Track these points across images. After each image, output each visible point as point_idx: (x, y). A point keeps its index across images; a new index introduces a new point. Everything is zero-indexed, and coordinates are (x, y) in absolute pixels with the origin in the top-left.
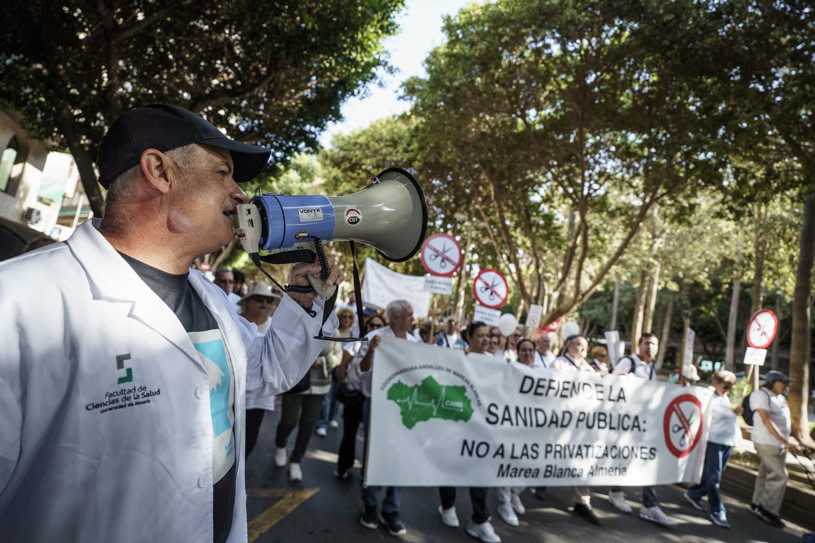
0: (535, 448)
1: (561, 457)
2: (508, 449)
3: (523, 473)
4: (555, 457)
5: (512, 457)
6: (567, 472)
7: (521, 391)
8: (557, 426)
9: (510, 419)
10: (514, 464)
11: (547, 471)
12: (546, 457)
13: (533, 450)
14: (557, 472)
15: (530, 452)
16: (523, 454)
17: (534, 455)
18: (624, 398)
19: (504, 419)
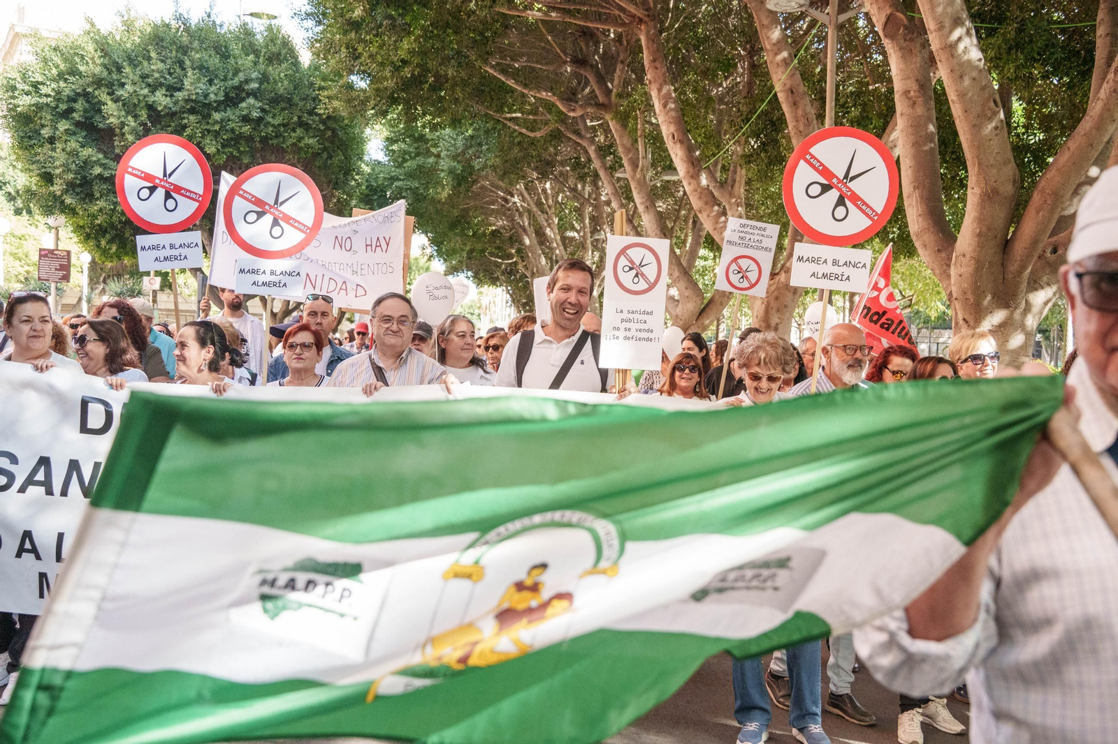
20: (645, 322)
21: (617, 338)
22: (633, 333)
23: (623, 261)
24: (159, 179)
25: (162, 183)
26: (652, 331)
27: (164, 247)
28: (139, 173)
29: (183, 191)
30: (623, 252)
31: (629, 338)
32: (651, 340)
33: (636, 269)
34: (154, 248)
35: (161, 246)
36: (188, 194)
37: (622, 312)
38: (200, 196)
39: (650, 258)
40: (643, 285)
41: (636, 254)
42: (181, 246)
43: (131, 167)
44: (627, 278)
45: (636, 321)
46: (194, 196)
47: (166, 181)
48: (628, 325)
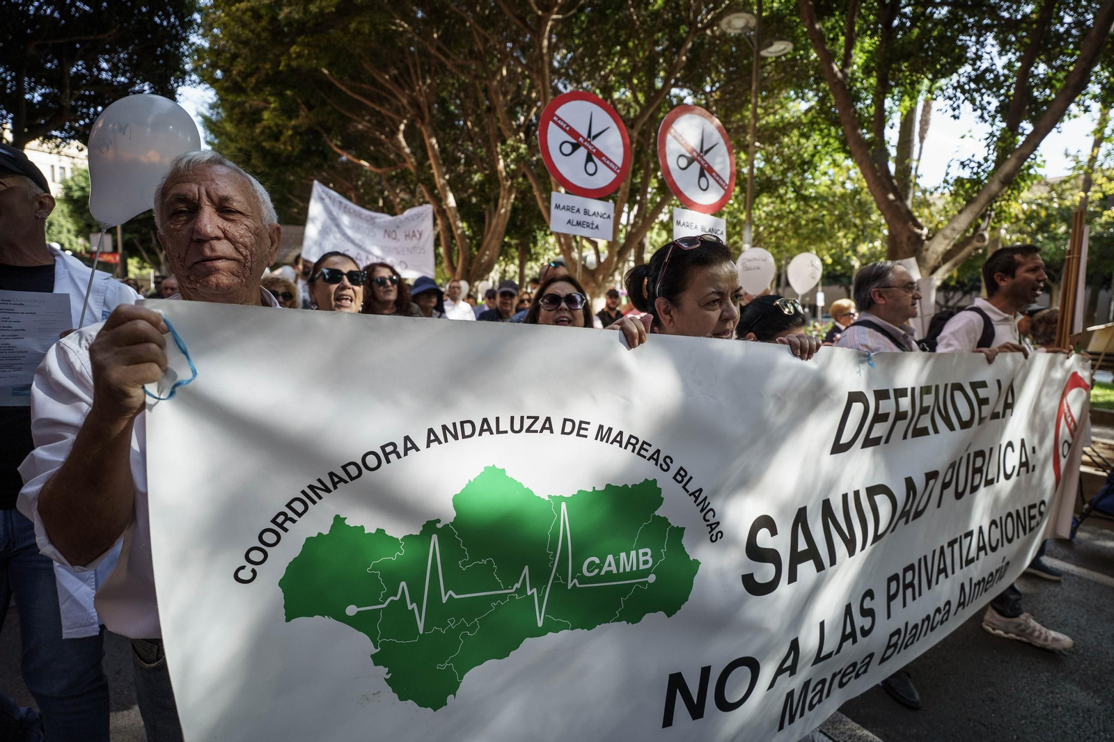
24: (583, 138)
25: (586, 143)
27: (578, 211)
28: (564, 126)
29: (603, 158)
34: (570, 209)
35: (576, 209)
36: (608, 162)
38: (618, 168)
42: (594, 214)
43: (557, 116)
46: (613, 167)
47: (589, 142)
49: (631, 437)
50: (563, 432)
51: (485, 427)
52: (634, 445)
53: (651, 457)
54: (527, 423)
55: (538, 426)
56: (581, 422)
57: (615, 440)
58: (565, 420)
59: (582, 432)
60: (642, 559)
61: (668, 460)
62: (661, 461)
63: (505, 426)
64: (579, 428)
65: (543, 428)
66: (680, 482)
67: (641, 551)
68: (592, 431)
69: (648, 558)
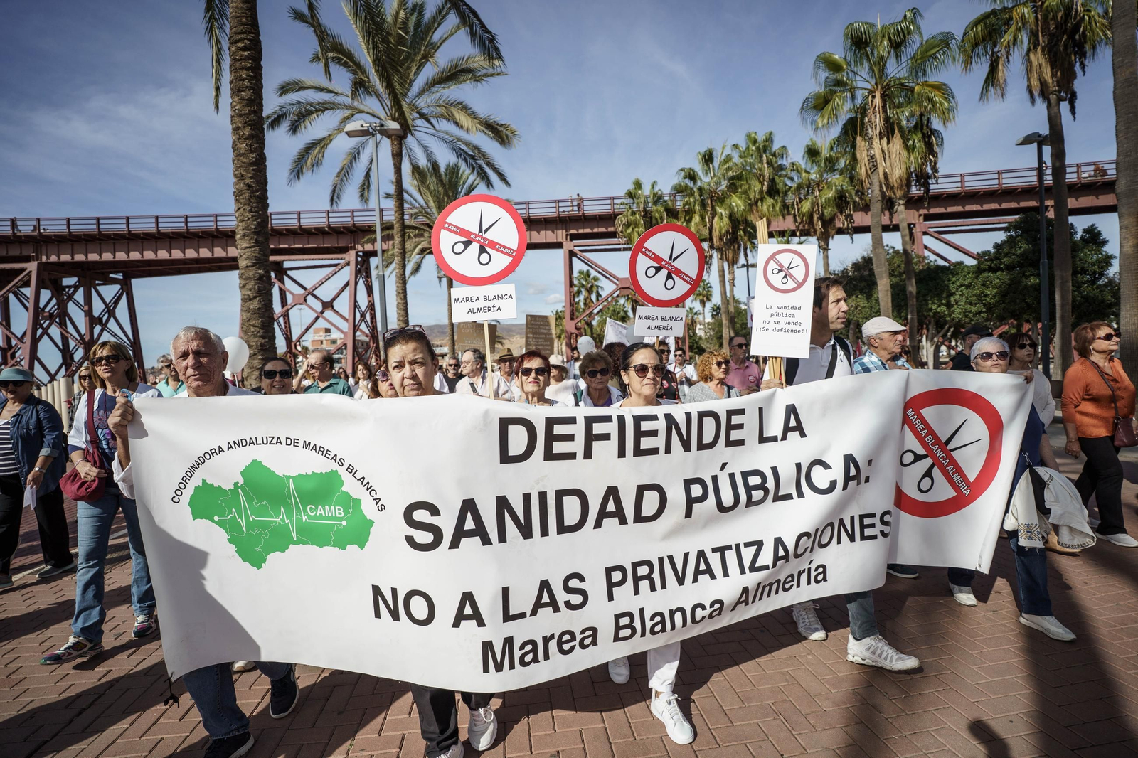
0: (574, 583)
1: (653, 589)
2: (488, 604)
3: (553, 645)
4: (637, 592)
5: (507, 617)
6: (678, 616)
7: (505, 458)
8: (623, 521)
9: (480, 531)
10: (522, 631)
11: (618, 628)
12: (611, 598)
13: (568, 590)
14: (649, 624)
15: (561, 597)
16: (538, 605)
17: (576, 599)
18: (799, 429)
19: (460, 534)
20: (794, 316)
21: (767, 330)
22: (782, 325)
23: (772, 265)
26: (800, 324)
30: (772, 257)
31: (778, 330)
32: (799, 331)
33: (785, 272)
37: (771, 307)
39: (797, 261)
40: (791, 285)
41: (785, 259)
44: (776, 280)
45: (784, 315)
48: (777, 319)
49: (321, 447)
50: (287, 444)
51: (251, 442)
52: (322, 452)
53: (332, 459)
54: (270, 440)
55: (274, 441)
56: (295, 439)
57: (312, 449)
58: (287, 438)
59: (296, 444)
60: (337, 511)
61: (342, 460)
62: (338, 460)
63: (260, 441)
64: (294, 442)
65: (277, 442)
66: (351, 473)
67: (337, 508)
68: (301, 444)
69: (341, 511)
